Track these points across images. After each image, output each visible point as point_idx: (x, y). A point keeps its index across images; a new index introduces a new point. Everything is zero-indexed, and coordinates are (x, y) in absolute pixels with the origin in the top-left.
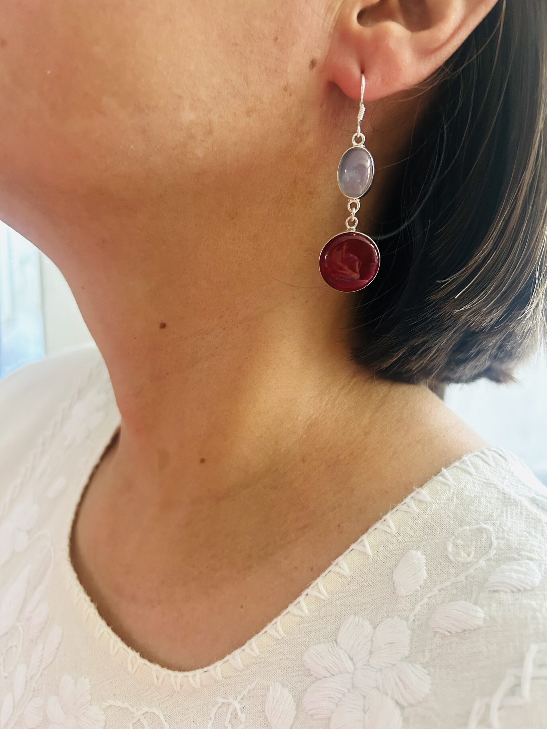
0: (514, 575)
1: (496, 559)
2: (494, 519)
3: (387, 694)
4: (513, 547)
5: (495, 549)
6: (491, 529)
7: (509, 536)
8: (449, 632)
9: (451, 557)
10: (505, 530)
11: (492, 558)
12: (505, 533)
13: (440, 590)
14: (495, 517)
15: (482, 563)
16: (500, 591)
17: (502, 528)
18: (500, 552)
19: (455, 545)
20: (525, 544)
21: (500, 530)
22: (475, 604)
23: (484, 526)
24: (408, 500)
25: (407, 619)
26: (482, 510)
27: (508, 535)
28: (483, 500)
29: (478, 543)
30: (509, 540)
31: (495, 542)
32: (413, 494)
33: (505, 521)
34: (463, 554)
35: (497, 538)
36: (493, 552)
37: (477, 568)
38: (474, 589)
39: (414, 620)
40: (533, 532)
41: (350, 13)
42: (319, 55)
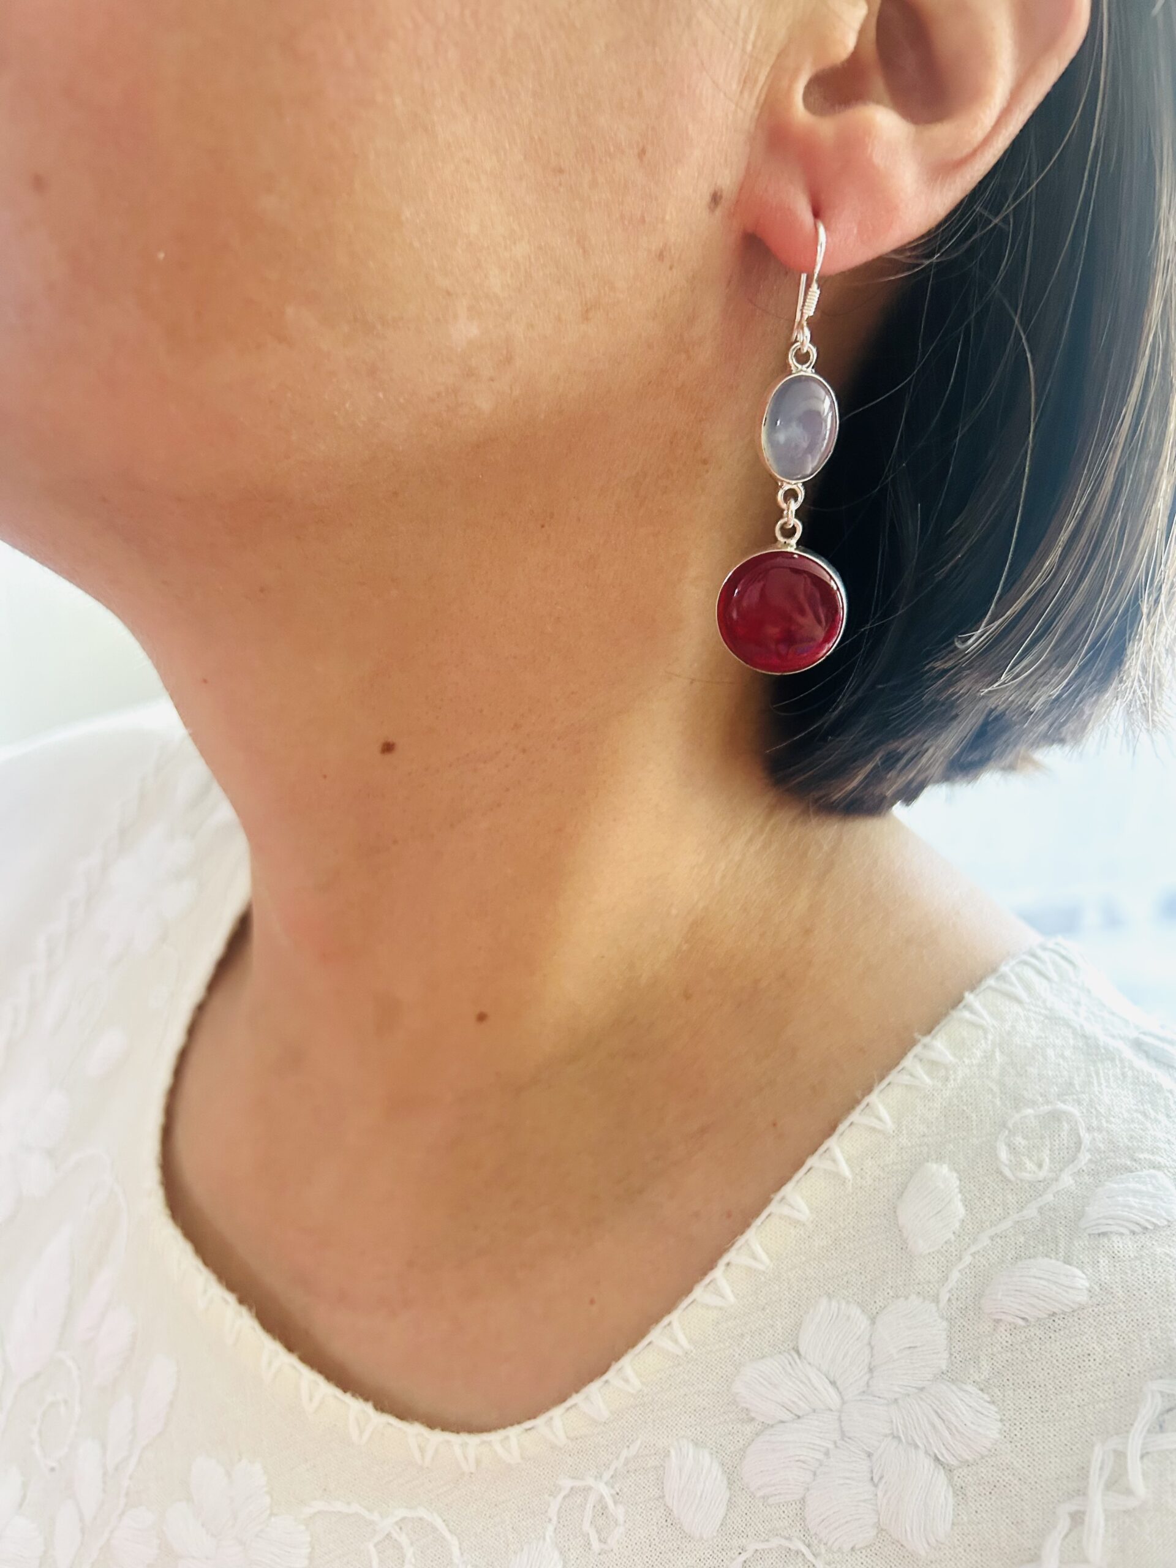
0: (1132, 1201)
1: (1092, 1170)
2: (1077, 1091)
3: (916, 1447)
4: (1122, 1145)
5: (1088, 1150)
6: (1075, 1111)
7: (1111, 1124)
8: (1023, 1319)
9: (1007, 1172)
10: (1101, 1113)
11: (1084, 1168)
12: (1102, 1118)
13: (992, 1239)
14: (1078, 1088)
15: (1067, 1180)
16: (1111, 1233)
17: (1096, 1109)
18: (1098, 1157)
19: (1012, 1149)
20: (1141, 1137)
21: (1091, 1113)
22: (1067, 1262)
23: (1061, 1106)
24: (908, 1062)
25: (936, 1300)
26: (1050, 1073)
27: (1107, 1122)
28: (1050, 1052)
29: (1055, 1141)
30: (1112, 1131)
31: (1086, 1137)
32: (917, 1049)
33: (1097, 1093)
34: (1030, 1165)
35: (1088, 1129)
36: (1084, 1158)
37: (1058, 1191)
38: (1061, 1233)
39: (949, 1300)
40: (1151, 1111)
41: (790, 89)
42: (727, 179)
